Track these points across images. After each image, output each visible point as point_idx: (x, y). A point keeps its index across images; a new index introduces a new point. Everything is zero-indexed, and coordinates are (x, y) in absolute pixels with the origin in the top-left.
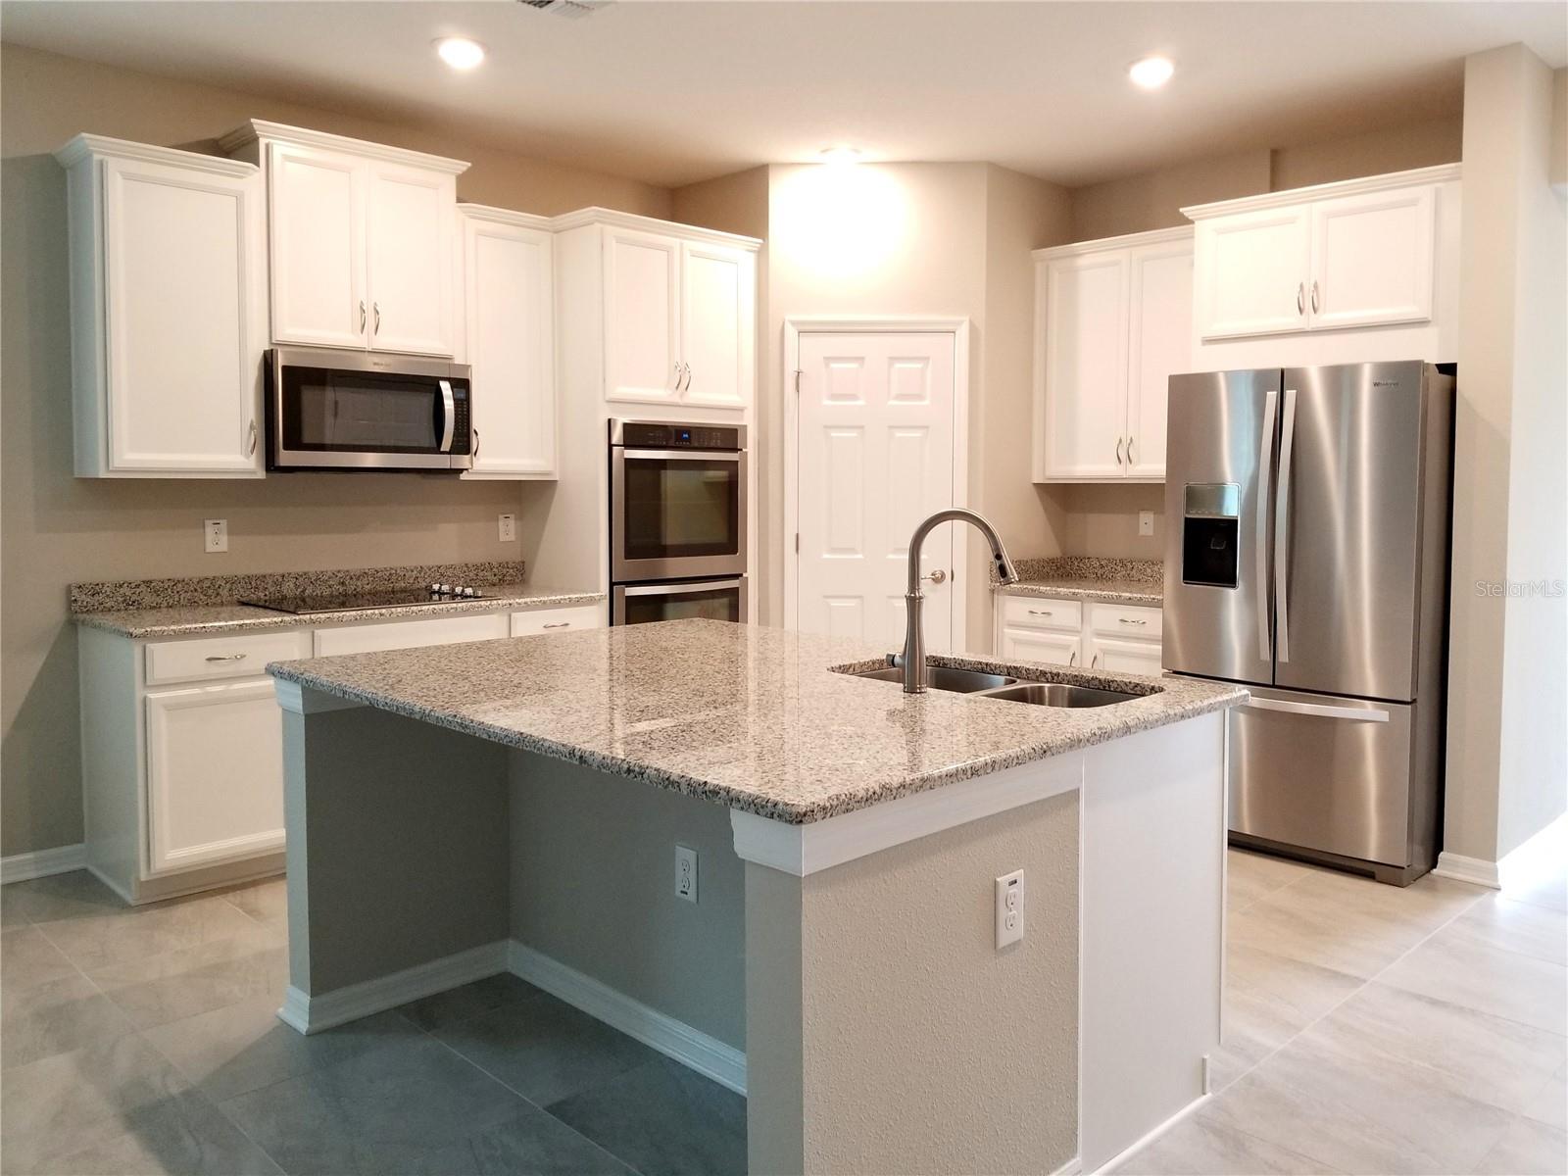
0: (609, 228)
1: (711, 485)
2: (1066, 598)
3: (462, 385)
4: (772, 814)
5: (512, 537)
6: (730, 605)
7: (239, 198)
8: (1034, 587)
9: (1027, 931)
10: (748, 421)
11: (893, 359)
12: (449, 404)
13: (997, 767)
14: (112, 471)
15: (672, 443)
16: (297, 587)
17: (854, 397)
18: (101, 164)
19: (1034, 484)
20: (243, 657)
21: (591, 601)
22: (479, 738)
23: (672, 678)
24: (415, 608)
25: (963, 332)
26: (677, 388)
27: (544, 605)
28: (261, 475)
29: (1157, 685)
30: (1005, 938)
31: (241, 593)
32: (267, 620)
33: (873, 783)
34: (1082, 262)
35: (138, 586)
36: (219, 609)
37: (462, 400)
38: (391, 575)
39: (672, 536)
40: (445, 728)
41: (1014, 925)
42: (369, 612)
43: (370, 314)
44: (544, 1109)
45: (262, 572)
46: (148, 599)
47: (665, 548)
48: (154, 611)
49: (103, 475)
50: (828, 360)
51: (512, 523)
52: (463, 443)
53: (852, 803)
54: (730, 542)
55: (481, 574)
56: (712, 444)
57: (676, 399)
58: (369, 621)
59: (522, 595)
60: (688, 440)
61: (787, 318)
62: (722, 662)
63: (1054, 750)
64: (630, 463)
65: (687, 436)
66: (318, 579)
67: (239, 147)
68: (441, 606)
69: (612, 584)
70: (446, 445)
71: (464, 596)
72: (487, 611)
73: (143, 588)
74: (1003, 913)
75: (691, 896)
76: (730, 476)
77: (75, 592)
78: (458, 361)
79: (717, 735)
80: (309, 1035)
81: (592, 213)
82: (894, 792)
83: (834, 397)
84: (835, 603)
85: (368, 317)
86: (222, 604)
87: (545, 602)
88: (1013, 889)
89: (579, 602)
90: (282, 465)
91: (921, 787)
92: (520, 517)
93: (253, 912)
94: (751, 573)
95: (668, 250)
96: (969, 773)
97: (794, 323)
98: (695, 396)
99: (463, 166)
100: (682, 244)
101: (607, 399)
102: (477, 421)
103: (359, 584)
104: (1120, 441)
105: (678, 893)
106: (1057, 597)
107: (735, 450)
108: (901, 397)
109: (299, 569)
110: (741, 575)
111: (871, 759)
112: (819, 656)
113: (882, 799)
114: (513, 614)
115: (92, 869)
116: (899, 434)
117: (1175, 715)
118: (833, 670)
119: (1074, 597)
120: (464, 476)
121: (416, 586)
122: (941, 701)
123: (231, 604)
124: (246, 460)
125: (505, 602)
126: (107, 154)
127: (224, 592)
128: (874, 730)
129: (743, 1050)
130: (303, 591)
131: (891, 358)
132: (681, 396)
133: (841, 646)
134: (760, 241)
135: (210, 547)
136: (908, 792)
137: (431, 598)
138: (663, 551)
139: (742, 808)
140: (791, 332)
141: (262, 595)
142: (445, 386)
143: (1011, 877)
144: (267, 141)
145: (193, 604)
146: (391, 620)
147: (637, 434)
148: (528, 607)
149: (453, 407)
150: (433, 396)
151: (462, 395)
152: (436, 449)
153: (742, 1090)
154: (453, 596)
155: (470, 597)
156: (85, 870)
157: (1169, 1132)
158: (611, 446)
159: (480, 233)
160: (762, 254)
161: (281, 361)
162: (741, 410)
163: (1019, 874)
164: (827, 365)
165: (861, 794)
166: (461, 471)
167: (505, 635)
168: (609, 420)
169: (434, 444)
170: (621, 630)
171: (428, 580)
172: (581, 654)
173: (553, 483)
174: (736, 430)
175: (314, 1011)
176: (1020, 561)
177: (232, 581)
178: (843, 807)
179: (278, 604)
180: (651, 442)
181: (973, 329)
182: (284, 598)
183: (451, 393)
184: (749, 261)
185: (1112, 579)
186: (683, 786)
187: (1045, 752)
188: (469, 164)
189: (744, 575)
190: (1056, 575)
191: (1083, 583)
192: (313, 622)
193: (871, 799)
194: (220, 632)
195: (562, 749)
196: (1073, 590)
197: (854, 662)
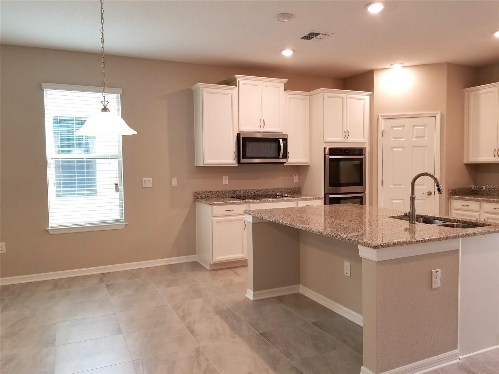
0: (325, 94)
1: (355, 165)
2: (474, 200)
3: (285, 140)
4: (369, 246)
5: (297, 181)
6: (361, 200)
7: (232, 95)
8: (463, 197)
9: (441, 285)
10: (367, 146)
11: (414, 126)
12: (282, 145)
13: (432, 240)
14: (204, 165)
15: (343, 153)
16: (244, 193)
17: (401, 138)
18: (202, 89)
19: (464, 164)
20: (233, 210)
21: (319, 199)
22: (296, 228)
23: (343, 217)
24: (273, 199)
25: (438, 116)
26: (345, 137)
27: (306, 199)
28: (237, 165)
29: (490, 224)
30: (434, 286)
31: (231, 195)
32: (239, 201)
33: (395, 241)
34: (481, 92)
35: (208, 193)
36: (226, 199)
37: (285, 144)
38: (266, 191)
39: (343, 180)
40: (288, 226)
41: (438, 283)
42: (262, 200)
43: (262, 122)
44: (311, 323)
45: (235, 189)
46: (211, 196)
47: (341, 184)
48: (212, 199)
49: (202, 165)
50: (393, 127)
51: (297, 177)
52: (285, 156)
53: (389, 245)
54: (360, 182)
55: (289, 191)
56: (356, 153)
57: (344, 141)
58: (262, 202)
59: (300, 197)
60: (348, 152)
61: (379, 115)
62: (357, 214)
63: (450, 237)
64: (331, 160)
65: (347, 151)
66: (249, 192)
67: (231, 82)
68: (280, 199)
69: (325, 194)
70: (281, 156)
71: (285, 196)
72: (291, 201)
73: (209, 193)
74: (434, 279)
75: (349, 275)
76: (361, 162)
77: (195, 194)
78: (284, 133)
79: (355, 230)
80: (253, 301)
81: (321, 90)
82: (401, 244)
83: (394, 138)
84: (394, 201)
85: (262, 123)
86: (227, 197)
87: (307, 199)
88: (437, 274)
89: (316, 199)
90: (242, 162)
91: (409, 243)
92: (299, 175)
93: (236, 273)
94: (367, 192)
95: (343, 98)
96: (423, 241)
97: (381, 116)
98: (350, 140)
99: (286, 80)
100: (347, 96)
101: (324, 141)
102: (289, 150)
103: (258, 193)
104: (495, 149)
105: (345, 274)
106: (471, 200)
107: (362, 155)
108: (416, 137)
109: (244, 189)
110: (364, 192)
111: (396, 237)
112: (386, 214)
113: (398, 245)
114: (298, 202)
115: (198, 261)
116: (416, 149)
117: (492, 231)
118: (389, 217)
119: (477, 200)
120: (285, 164)
121: (272, 194)
122: (420, 225)
123: (229, 197)
124: (233, 161)
125: (296, 198)
126: (203, 87)
127: (227, 194)
128: (399, 231)
129: (362, 315)
130: (245, 195)
131: (413, 125)
132: (346, 140)
133: (393, 211)
134: (371, 92)
135: (224, 183)
136: (405, 244)
137: (276, 197)
138: (340, 185)
139: (361, 245)
140: (381, 119)
141: (236, 195)
142: (281, 140)
143: (437, 270)
144: (238, 80)
145: (220, 197)
146: (267, 202)
147: (333, 151)
148: (302, 200)
149: (283, 146)
150: (278, 143)
151: (285, 142)
152: (278, 157)
153: (362, 325)
154: (282, 196)
155: (287, 197)
156: (197, 261)
157: (490, 351)
158: (325, 155)
159: (290, 98)
160: (372, 97)
161: (241, 136)
162: (365, 143)
163: (439, 270)
164: (392, 129)
165: (392, 243)
166: (284, 163)
167: (296, 206)
168: (325, 148)
169: (278, 156)
170: (328, 206)
171: (275, 192)
172: (318, 211)
173: (309, 166)
174: (363, 149)
175: (254, 295)
176: (459, 189)
177: (229, 192)
178: (387, 246)
179: (239, 198)
180: (337, 154)
181: (442, 115)
182: (241, 196)
183: (282, 142)
184: (367, 99)
185: (493, 195)
186: (347, 240)
187: (447, 238)
188: (288, 80)
189: (365, 192)
190: (472, 194)
191: (483, 196)
192: (249, 202)
193: (395, 245)
194: (228, 204)
195: (316, 231)
196: (477, 198)
197: (396, 216)
